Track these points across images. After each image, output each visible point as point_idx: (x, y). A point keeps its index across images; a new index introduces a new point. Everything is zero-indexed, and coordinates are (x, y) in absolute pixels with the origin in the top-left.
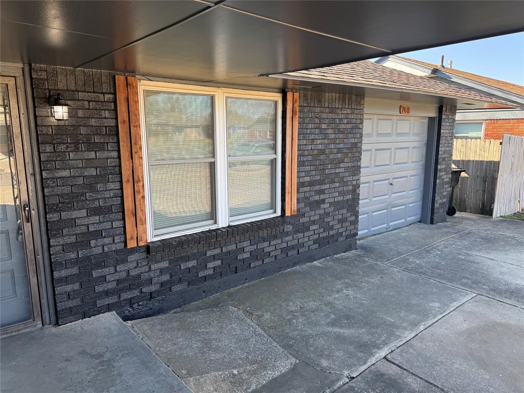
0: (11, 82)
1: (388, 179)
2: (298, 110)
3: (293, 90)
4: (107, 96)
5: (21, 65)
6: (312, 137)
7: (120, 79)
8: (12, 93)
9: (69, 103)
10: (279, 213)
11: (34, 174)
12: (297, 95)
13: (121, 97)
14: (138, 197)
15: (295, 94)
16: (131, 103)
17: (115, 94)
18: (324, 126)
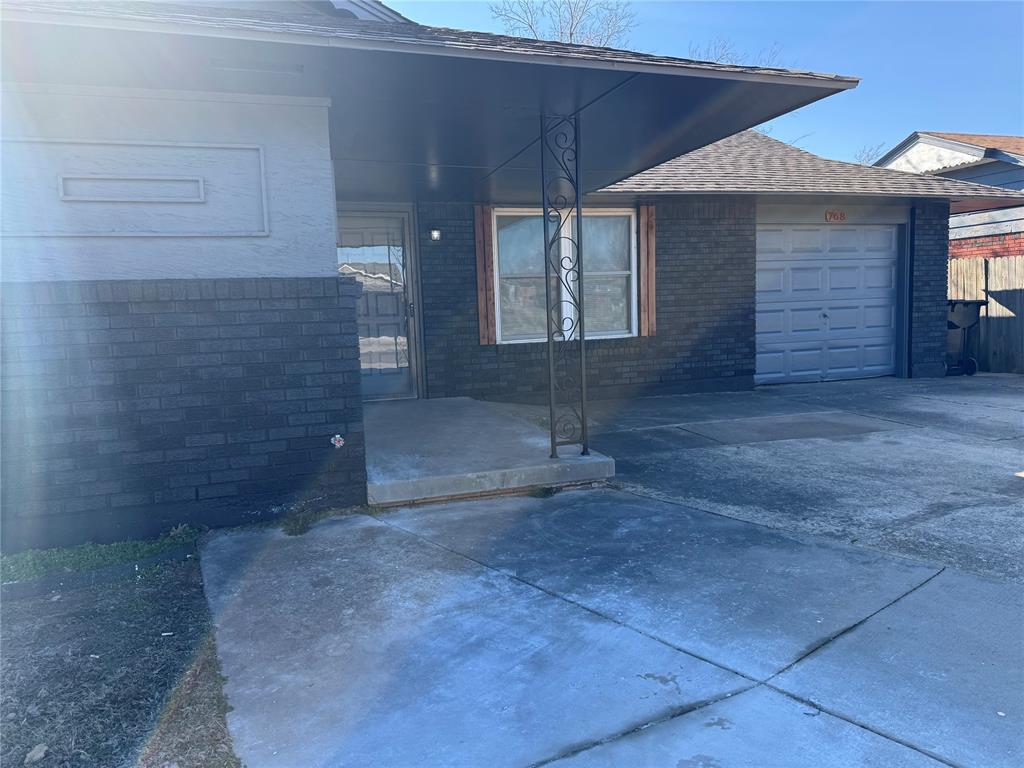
0: (405, 215)
1: (820, 309)
2: (654, 224)
3: (648, 205)
4: (468, 222)
5: (411, 204)
6: (677, 251)
7: (478, 208)
8: (406, 224)
9: (443, 228)
10: (635, 333)
11: (417, 282)
12: (652, 209)
13: (478, 221)
14: (490, 303)
15: (650, 208)
16: (486, 226)
17: (474, 220)
18: (693, 240)
